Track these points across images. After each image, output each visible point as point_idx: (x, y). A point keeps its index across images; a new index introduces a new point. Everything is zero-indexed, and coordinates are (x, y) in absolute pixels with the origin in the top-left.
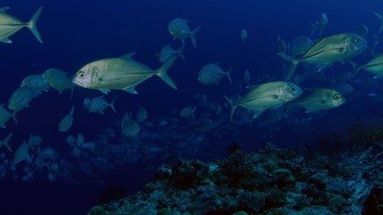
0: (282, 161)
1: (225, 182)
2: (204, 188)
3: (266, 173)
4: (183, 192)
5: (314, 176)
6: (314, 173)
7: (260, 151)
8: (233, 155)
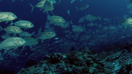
0: (89, 55)
1: (68, 62)
2: (60, 64)
3: (83, 59)
4: (53, 65)
5: (100, 62)
6: (100, 60)
7: (82, 51)
8: (72, 52)
